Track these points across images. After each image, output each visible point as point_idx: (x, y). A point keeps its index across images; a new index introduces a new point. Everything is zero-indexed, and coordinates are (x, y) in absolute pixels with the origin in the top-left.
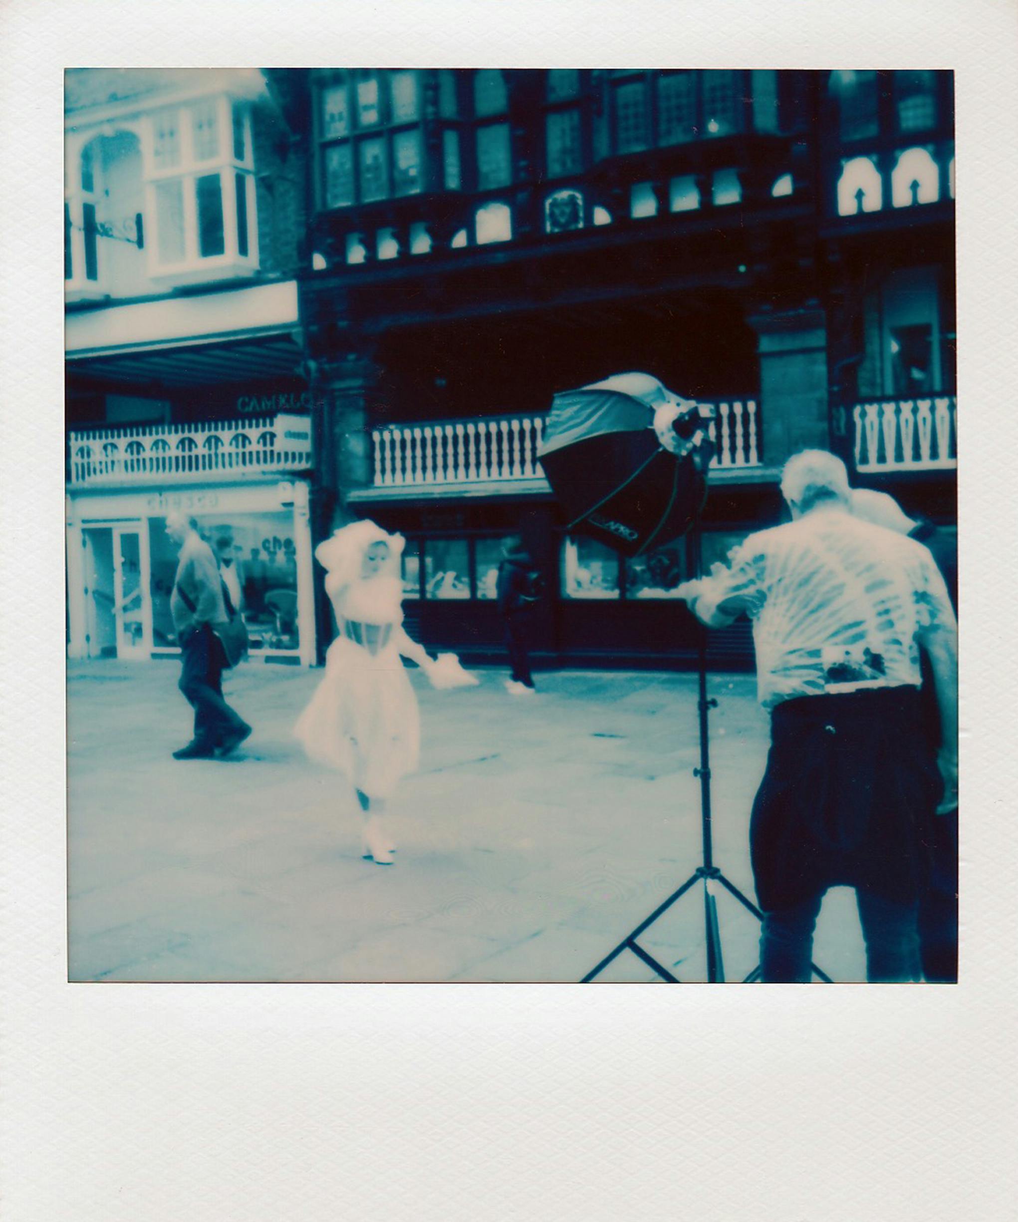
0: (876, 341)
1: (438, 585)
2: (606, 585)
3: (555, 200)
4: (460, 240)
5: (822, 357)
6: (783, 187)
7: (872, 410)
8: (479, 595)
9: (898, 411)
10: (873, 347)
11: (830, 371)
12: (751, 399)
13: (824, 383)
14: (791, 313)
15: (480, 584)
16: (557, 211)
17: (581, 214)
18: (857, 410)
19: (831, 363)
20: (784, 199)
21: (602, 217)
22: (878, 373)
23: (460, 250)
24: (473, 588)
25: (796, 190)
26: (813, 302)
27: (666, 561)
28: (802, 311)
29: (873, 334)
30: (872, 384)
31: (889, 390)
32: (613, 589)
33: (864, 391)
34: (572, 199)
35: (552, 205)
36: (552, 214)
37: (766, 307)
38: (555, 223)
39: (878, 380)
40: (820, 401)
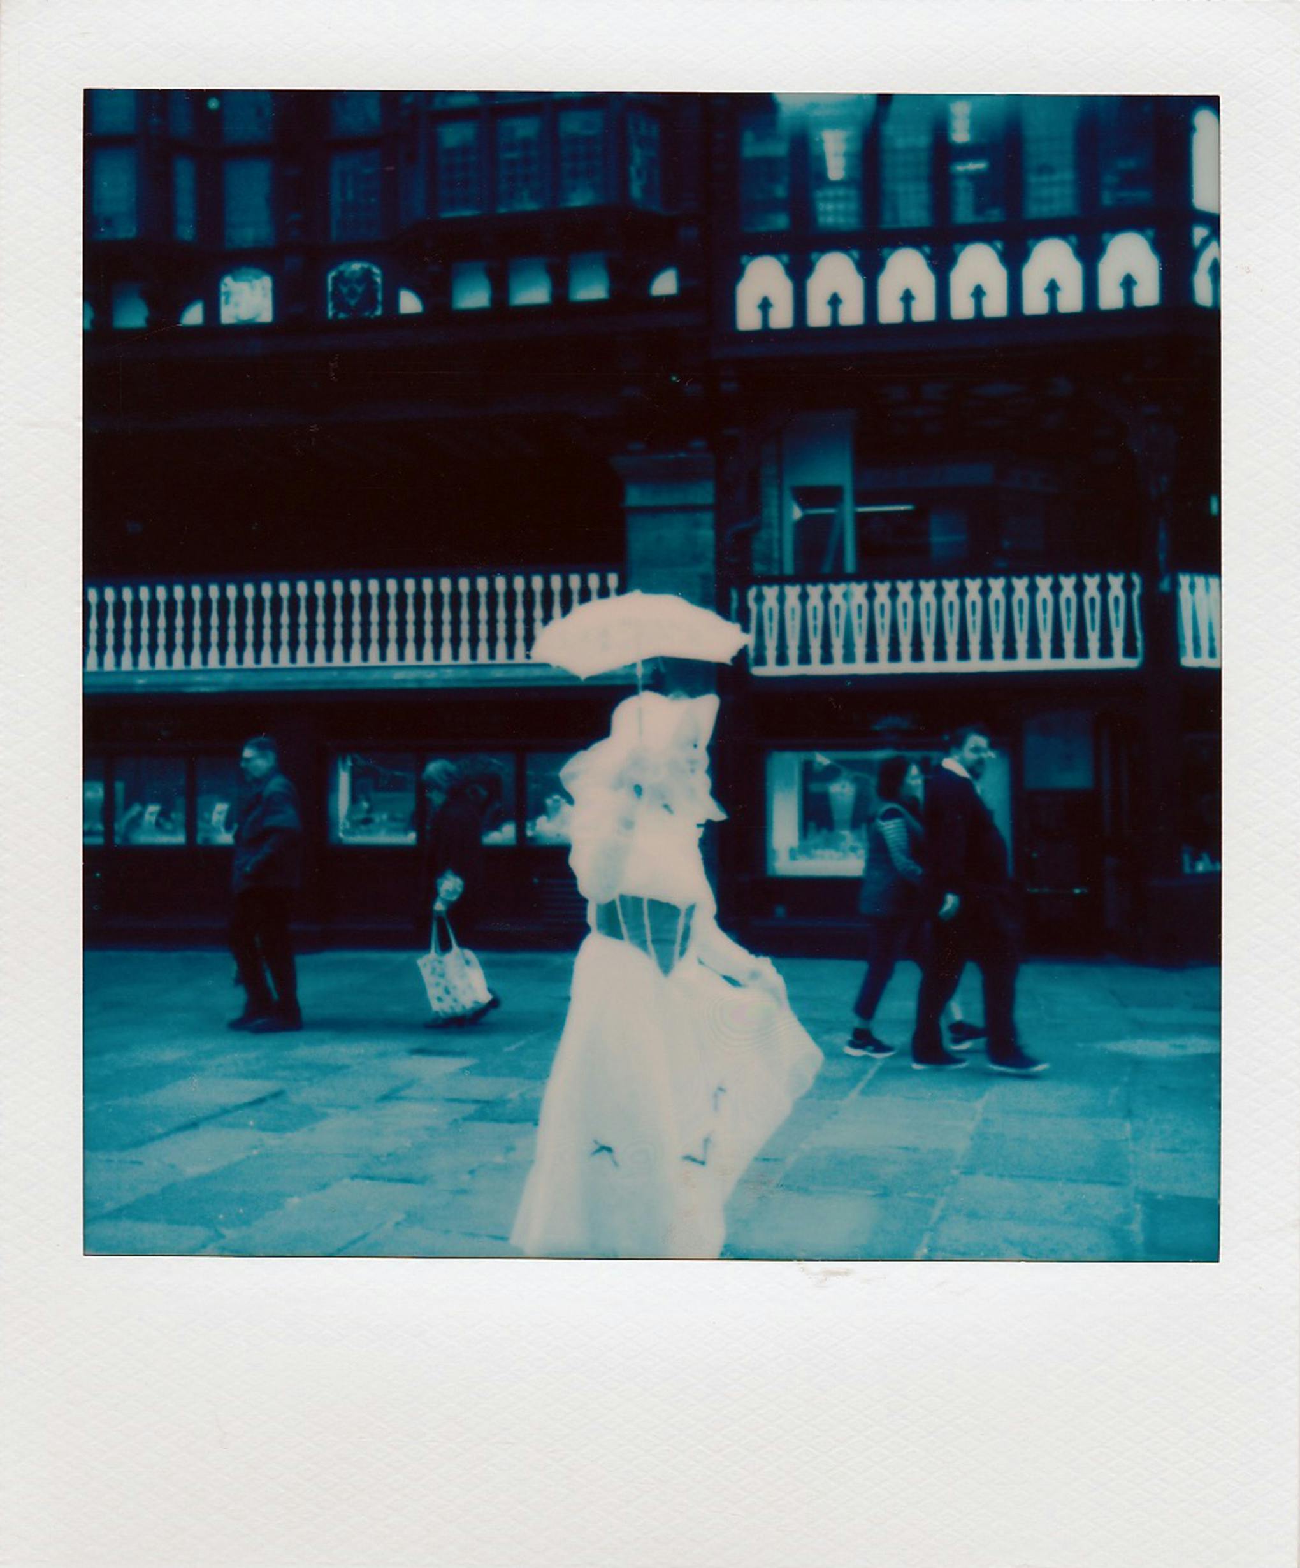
0: (774, 502)
1: (136, 822)
2: (394, 825)
3: (341, 274)
4: (194, 315)
5: (708, 518)
6: (665, 284)
7: (771, 593)
8: (199, 840)
9: (804, 597)
10: (771, 511)
11: (719, 538)
12: (613, 570)
13: (711, 554)
14: (671, 457)
15: (201, 825)
16: (345, 290)
17: (380, 297)
18: (752, 593)
19: (719, 528)
20: (666, 302)
21: (409, 303)
22: (776, 546)
23: (193, 330)
24: (191, 829)
25: (681, 288)
26: (698, 444)
27: (483, 793)
28: (682, 455)
29: (771, 493)
30: (767, 559)
31: (789, 569)
32: (406, 831)
33: (758, 568)
34: (367, 275)
35: (335, 279)
36: (336, 294)
37: (637, 446)
38: (340, 305)
39: (776, 555)
40: (704, 577)
